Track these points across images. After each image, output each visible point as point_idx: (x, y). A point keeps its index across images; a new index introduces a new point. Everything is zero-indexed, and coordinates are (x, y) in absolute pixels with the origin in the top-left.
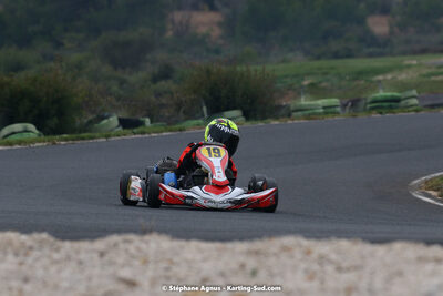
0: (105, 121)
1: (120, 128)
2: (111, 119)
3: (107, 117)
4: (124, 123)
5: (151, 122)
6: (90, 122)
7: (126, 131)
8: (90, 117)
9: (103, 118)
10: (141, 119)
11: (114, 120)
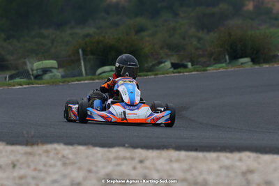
0: (163, 65)
1: (172, 70)
2: (166, 63)
3: (164, 62)
4: (175, 66)
5: (192, 65)
6: (154, 65)
7: (175, 71)
8: (154, 63)
9: (162, 63)
10: (186, 63)
11: (168, 64)
